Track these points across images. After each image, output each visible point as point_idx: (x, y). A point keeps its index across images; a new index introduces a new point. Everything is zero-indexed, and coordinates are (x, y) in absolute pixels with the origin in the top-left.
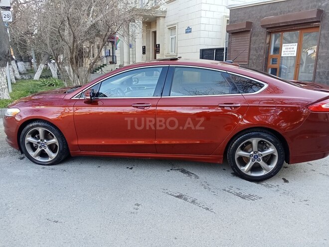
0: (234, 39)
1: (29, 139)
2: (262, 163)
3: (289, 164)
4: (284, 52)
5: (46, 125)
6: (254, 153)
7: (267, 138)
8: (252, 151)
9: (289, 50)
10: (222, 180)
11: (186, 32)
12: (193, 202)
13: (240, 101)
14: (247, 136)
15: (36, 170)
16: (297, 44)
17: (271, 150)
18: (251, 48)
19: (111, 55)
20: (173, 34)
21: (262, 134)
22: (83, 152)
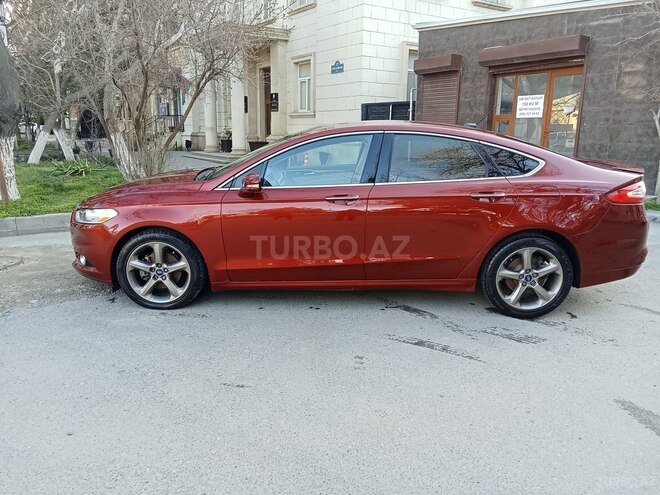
0: (428, 85)
1: (134, 263)
2: (537, 287)
3: (578, 287)
4: (521, 110)
5: (168, 236)
6: (526, 272)
7: (546, 246)
8: (523, 268)
9: (529, 107)
10: (476, 320)
11: (333, 72)
12: (445, 349)
13: (505, 188)
14: (514, 245)
15: (154, 318)
16: (543, 96)
17: (552, 266)
18: (461, 103)
19: (172, 113)
20: (303, 74)
21: (539, 241)
22: (236, 284)
